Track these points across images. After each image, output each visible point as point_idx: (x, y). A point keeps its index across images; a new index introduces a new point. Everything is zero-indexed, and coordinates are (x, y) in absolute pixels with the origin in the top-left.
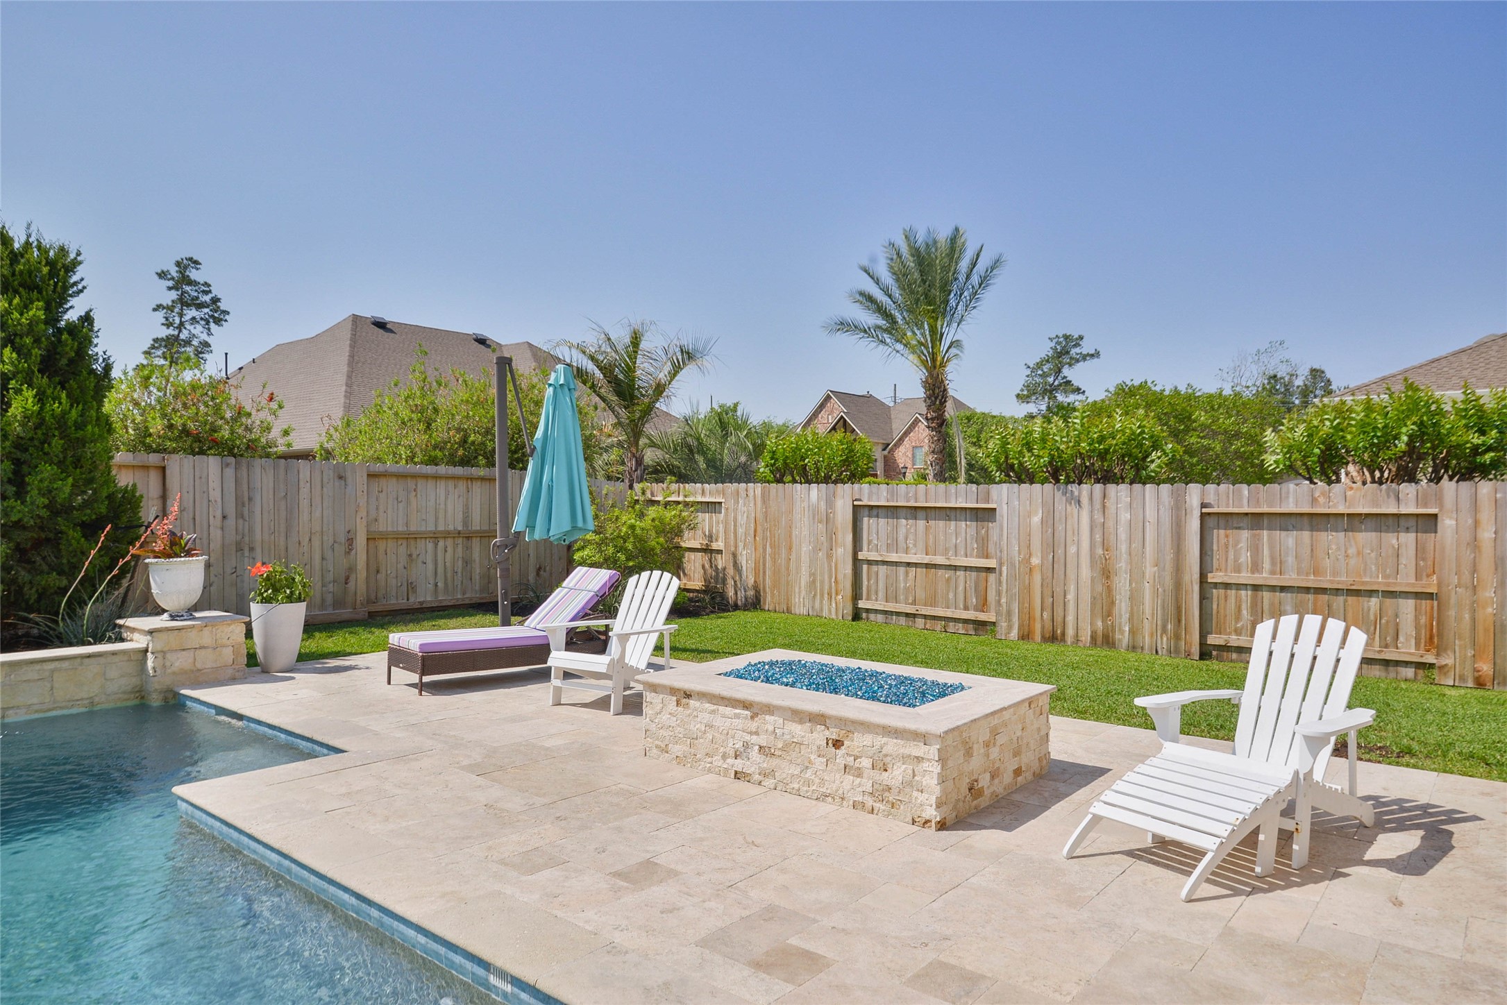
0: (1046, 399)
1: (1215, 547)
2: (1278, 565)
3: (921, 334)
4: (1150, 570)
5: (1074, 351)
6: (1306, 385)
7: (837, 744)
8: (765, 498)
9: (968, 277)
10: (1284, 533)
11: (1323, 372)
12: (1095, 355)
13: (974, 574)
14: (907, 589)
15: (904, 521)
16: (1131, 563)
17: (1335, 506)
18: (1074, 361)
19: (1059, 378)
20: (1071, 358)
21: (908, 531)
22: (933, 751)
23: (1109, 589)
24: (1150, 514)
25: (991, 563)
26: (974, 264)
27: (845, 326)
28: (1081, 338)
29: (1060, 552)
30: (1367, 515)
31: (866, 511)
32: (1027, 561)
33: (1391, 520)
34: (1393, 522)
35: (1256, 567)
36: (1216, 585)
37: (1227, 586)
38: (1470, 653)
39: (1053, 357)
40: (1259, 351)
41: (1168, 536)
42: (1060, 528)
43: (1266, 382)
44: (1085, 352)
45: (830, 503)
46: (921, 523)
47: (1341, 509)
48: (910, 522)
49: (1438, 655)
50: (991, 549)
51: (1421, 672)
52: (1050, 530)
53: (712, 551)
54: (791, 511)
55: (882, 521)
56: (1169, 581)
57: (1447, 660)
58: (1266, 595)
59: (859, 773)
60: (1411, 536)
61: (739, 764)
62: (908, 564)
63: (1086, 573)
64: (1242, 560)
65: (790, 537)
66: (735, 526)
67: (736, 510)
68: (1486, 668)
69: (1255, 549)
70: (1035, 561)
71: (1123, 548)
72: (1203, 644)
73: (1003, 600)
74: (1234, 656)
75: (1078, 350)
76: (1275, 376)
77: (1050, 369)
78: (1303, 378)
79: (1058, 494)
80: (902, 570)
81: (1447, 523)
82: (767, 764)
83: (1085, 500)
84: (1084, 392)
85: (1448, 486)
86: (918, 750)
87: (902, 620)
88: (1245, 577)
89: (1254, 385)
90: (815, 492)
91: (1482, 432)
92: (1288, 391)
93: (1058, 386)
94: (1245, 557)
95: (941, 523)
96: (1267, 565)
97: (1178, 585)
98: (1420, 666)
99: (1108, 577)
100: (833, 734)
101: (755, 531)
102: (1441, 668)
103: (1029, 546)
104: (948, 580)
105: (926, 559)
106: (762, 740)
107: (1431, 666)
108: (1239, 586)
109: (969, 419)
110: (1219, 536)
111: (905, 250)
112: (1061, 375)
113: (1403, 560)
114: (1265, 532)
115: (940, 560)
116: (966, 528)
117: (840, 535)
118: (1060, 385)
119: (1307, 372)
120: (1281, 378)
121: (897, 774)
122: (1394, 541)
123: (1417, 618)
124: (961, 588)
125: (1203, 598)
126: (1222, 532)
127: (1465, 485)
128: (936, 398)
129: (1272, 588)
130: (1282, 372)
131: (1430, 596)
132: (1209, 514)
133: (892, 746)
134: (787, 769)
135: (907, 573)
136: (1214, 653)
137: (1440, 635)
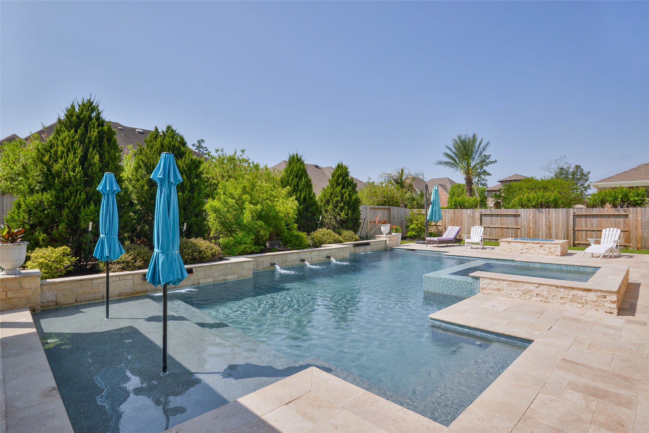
0: (477, 177)
1: (576, 222)
2: (592, 226)
3: (465, 164)
4: (561, 227)
5: (487, 161)
6: (574, 171)
7: (541, 247)
8: (454, 213)
9: (478, 148)
10: (593, 219)
11: (580, 166)
12: (495, 162)
13: (514, 229)
14: (495, 234)
15: (494, 217)
16: (556, 226)
17: (605, 213)
18: (487, 164)
19: (482, 170)
20: (486, 163)
21: (495, 220)
22: (559, 246)
23: (550, 232)
24: (561, 215)
25: (520, 227)
26: (480, 144)
27: (440, 163)
28: (490, 156)
29: (537, 224)
30: (612, 215)
31: (484, 215)
32: (529, 226)
33: (618, 216)
34: (619, 216)
35: (586, 226)
36: (577, 230)
37: (579, 230)
38: (636, 243)
39: (480, 163)
40: (556, 159)
41: (565, 220)
42: (537, 219)
43: (559, 170)
44: (491, 161)
45: (474, 213)
46: (499, 218)
47: (606, 213)
48: (496, 218)
49: (629, 244)
50: (519, 224)
51: (625, 247)
52: (535, 219)
53: (437, 226)
54: (462, 216)
55: (488, 218)
56: (565, 230)
57: (631, 244)
58: (589, 232)
59: (546, 250)
60: (623, 219)
61: (521, 251)
62: (496, 228)
63: (544, 228)
64: (583, 225)
65: (462, 222)
66: (445, 219)
67: (445, 216)
68: (639, 246)
69: (586, 222)
70: (531, 226)
71: (554, 223)
72: (574, 243)
73: (523, 235)
74: (581, 246)
75: (488, 160)
76: (562, 168)
77: (479, 167)
78: (573, 169)
79: (537, 211)
80: (494, 229)
81: (631, 216)
82: (527, 251)
83: (544, 212)
84: (491, 175)
85: (631, 209)
86: (557, 246)
87: (494, 241)
88: (584, 228)
89: (555, 171)
90: (469, 211)
91: (638, 197)
92: (567, 174)
93: (481, 173)
94: (584, 224)
95: (505, 218)
96: (589, 226)
97: (568, 231)
98: (624, 246)
99: (550, 229)
100: (541, 245)
101: (451, 220)
102: (629, 246)
103: (529, 223)
104: (507, 231)
105: (501, 227)
106: (526, 247)
107: (627, 246)
108: (582, 231)
109: (459, 186)
110: (577, 220)
111: (458, 141)
112: (483, 169)
113: (621, 224)
114: (589, 219)
115: (504, 226)
116: (512, 219)
117: (476, 221)
118: (482, 172)
119: (574, 167)
120: (565, 169)
121: (553, 250)
122: (619, 220)
123: (624, 236)
124: (510, 233)
125: (574, 233)
126: (578, 219)
127: (635, 208)
128: (470, 183)
129: (590, 231)
130: (565, 167)
131: (627, 231)
132: (575, 215)
133: (552, 246)
134: (531, 251)
135: (495, 230)
136: (576, 245)
137: (629, 240)
